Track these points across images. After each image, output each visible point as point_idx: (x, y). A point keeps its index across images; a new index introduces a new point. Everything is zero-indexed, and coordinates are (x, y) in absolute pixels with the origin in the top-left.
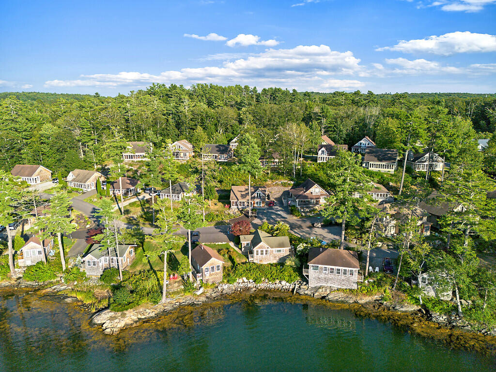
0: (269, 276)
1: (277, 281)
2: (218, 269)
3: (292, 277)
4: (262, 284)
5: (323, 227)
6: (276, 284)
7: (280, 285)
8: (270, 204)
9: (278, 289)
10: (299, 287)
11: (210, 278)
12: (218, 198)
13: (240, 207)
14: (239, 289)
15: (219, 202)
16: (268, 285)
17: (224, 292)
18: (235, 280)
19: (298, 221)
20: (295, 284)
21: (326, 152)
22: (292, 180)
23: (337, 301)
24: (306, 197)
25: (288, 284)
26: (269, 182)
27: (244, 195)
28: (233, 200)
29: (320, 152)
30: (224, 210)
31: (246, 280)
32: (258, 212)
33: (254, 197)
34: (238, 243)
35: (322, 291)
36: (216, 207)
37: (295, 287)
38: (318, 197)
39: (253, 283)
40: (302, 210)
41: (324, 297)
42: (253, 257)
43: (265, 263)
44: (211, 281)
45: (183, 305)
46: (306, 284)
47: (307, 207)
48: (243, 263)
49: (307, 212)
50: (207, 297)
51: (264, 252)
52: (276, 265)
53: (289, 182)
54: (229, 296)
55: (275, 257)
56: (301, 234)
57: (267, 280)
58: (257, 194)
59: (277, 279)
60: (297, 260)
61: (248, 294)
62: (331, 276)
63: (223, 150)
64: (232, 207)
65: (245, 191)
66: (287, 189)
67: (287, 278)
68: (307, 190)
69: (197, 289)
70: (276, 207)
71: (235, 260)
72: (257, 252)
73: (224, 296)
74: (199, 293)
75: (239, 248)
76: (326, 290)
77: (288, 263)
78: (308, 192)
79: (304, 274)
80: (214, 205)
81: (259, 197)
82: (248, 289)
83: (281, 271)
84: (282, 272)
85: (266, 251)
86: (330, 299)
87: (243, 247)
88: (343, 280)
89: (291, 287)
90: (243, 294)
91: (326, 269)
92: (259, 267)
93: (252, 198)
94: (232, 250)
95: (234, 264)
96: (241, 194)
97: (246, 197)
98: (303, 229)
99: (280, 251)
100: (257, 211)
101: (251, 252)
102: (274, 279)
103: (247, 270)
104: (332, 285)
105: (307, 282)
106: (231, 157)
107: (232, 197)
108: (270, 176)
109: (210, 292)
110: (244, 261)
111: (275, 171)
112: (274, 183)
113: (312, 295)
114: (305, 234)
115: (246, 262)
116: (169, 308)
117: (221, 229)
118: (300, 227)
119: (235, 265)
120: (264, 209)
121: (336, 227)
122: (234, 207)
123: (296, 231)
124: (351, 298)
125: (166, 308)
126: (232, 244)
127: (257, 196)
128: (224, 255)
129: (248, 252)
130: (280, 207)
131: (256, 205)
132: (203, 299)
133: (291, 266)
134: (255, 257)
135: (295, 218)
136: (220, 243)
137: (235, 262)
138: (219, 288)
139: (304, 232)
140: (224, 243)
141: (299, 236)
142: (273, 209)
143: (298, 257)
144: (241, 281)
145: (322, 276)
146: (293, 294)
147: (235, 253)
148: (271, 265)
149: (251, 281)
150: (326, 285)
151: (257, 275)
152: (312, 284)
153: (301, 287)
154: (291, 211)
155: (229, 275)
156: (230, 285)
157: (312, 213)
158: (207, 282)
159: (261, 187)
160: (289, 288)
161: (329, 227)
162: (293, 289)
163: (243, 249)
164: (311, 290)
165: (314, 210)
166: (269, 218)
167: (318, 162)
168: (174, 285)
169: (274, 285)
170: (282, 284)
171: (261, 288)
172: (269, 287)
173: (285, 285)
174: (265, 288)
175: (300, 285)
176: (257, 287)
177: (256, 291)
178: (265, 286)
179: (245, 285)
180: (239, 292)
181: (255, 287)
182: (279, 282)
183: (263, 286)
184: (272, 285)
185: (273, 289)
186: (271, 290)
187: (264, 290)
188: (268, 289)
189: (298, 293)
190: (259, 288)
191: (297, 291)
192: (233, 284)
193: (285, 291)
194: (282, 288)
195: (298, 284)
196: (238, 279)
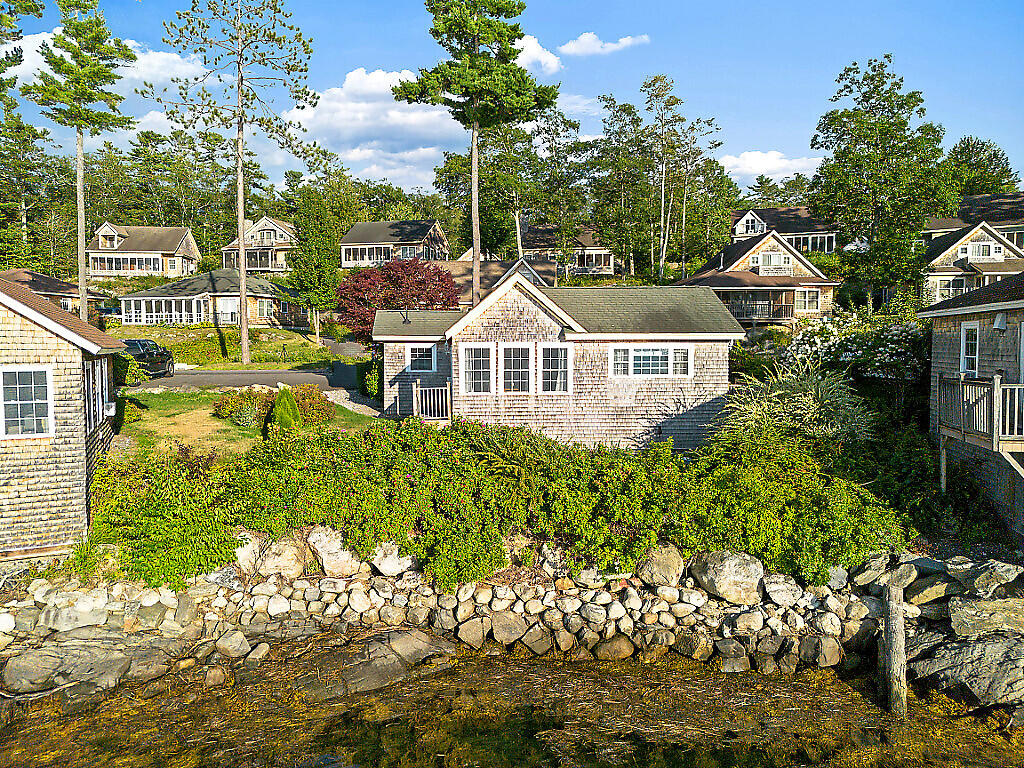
1: (670, 562)
2: (28, 421)
4: (505, 593)
6: (650, 588)
7: (696, 600)
9: (682, 649)
10: (936, 621)
14: (236, 644)
16: (571, 605)
20: (874, 592)
21: (762, 224)
25: (783, 592)
31: (339, 560)
38: (787, 282)
39: (412, 579)
51: (536, 368)
55: (621, 413)
57: (553, 554)
63: (413, 233)
67: (771, 528)
68: (730, 262)
82: (348, 644)
85: (552, 357)
87: (390, 373)
89: (832, 625)
99: (658, 364)
126: (336, 395)
144: (286, 559)
146: (880, 694)
149: (392, 563)
153: (963, 615)
156: (150, 598)
160: (815, 634)
163: (390, 395)
169: (634, 602)
170: (723, 588)
171: (490, 635)
172: (575, 621)
173: (755, 597)
174: (535, 637)
175: (946, 599)
176: (446, 620)
177: (432, 669)
178: (536, 607)
179: (315, 607)
180: (215, 675)
181: (430, 621)
182: (688, 573)
183: (519, 608)
184: (605, 598)
185: (626, 650)
186: (602, 653)
187: (520, 654)
188: (565, 639)
189: (948, 692)
190: (472, 633)
191: (924, 669)
192: (177, 588)
193: (770, 668)
194: (720, 632)
195: (909, 593)
196: (254, 545)
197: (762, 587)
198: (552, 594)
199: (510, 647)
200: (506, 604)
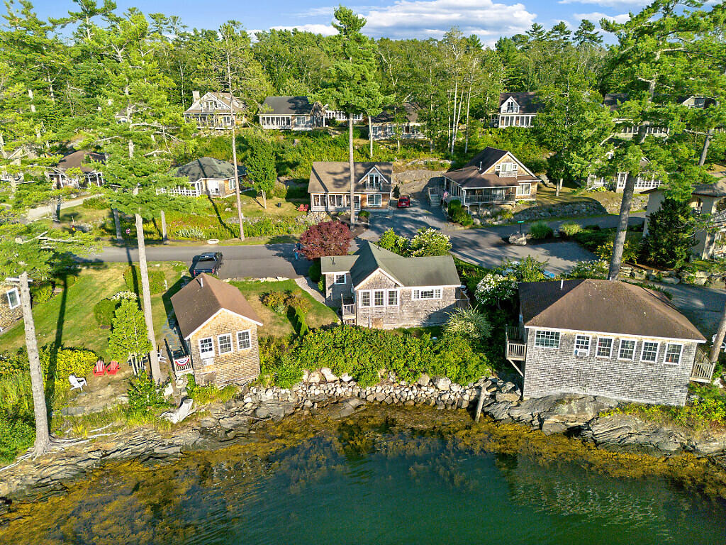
0: (400, 363)
1: (425, 379)
2: (245, 345)
3: (471, 368)
4: (379, 388)
5: (533, 243)
6: (419, 386)
7: (432, 390)
8: (402, 203)
9: (427, 403)
10: (493, 396)
11: (219, 370)
12: (285, 195)
13: (331, 208)
14: (309, 404)
15: (287, 201)
16: (398, 392)
17: (262, 412)
18: (296, 377)
19: (466, 234)
20: (479, 388)
21: (517, 107)
22: (447, 158)
23: (623, 445)
24: (484, 182)
25: (455, 388)
26: (398, 163)
27: (340, 180)
28: (315, 191)
29: (504, 107)
30: (296, 214)
31: (330, 377)
32: (372, 219)
33: (364, 185)
34: (315, 277)
35: (571, 412)
36: (278, 211)
37: (479, 396)
38: (513, 181)
39: (352, 383)
40: (475, 213)
41: (574, 432)
42: (353, 311)
43: (387, 327)
44: (225, 377)
45: (115, 459)
46: (514, 389)
47: (486, 207)
48: (325, 328)
49: (487, 217)
50: (204, 432)
51: (386, 298)
52: (419, 333)
53: (442, 162)
54: (277, 425)
55: (416, 311)
56: (480, 259)
57: (393, 377)
58: (372, 178)
59: (424, 372)
60: (481, 319)
61: (335, 417)
62: (600, 365)
63: (303, 107)
64: (313, 209)
65: (342, 173)
66: (437, 174)
67: (453, 371)
68: (485, 167)
69: (174, 405)
70: (413, 209)
71: (302, 320)
72: (366, 296)
73: (257, 425)
74: (176, 417)
75: (318, 290)
76: (583, 408)
77: (455, 325)
78: (490, 171)
79: (510, 359)
80: (274, 208)
81: (375, 182)
82: (337, 402)
83: (437, 348)
84: (437, 352)
86: (600, 439)
87: (328, 285)
88: (640, 378)
89: (466, 397)
90: (319, 419)
91: (583, 343)
92: (371, 338)
93: (357, 188)
94: (299, 295)
95: (298, 331)
96: (335, 180)
97: (344, 184)
98: (480, 247)
99: (430, 294)
100: (371, 216)
101: (350, 300)
102: (416, 373)
103: (335, 346)
104: (601, 393)
105: (519, 384)
106: (319, 124)
107: (314, 186)
108: (400, 152)
109: (216, 415)
110: (328, 321)
111: (410, 144)
112: (409, 164)
113: (536, 422)
114: (488, 258)
115: (334, 325)
116: (58, 472)
117: (281, 250)
118: (474, 245)
119: (302, 333)
120: (387, 213)
121: (565, 243)
122: (317, 208)
123: (464, 252)
124: (670, 435)
125: (48, 472)
126: (301, 282)
127: (372, 182)
128: (274, 308)
129: (343, 298)
130: (422, 208)
131: (367, 204)
132: (188, 437)
133: (466, 336)
134: (360, 312)
135: (459, 228)
136: (270, 279)
137: (300, 324)
138: (247, 400)
139: (483, 254)
140: (280, 279)
141: (476, 264)
142: (407, 213)
143: (482, 309)
144: (316, 378)
145: (571, 363)
146: (473, 416)
147: (305, 301)
148: (406, 332)
149: (346, 378)
150: (581, 393)
151: (364, 359)
152: (535, 387)
153: (499, 396)
154: (450, 214)
155: (278, 361)
156: (283, 391)
157: (499, 217)
158: (207, 381)
159: (380, 164)
160: (461, 400)
161: (547, 244)
162: (474, 404)
163: (329, 293)
164: (531, 408)
165: (502, 212)
166: (398, 229)
167: (500, 126)
168: (102, 392)
169: (415, 391)
170: (439, 386)
171: (376, 399)
172: (399, 396)
173: (448, 389)
174: (388, 400)
175: (495, 391)
176: (363, 395)
177: (361, 409)
178: (388, 392)
179: (327, 392)
180: (306, 412)
181: (359, 395)
182: (431, 381)
183: (383, 392)
184: (407, 389)
185: (412, 403)
186: (406, 404)
187: (384, 404)
188: (396, 401)
189: (490, 416)
190: (370, 398)
191: (486, 410)
192: (290, 388)
193: (449, 408)
194: (438, 398)
195: (487, 389)
196: (306, 373)
197: (450, 386)
198: (392, 388)
199: (381, 402)
200: (380, 390)
